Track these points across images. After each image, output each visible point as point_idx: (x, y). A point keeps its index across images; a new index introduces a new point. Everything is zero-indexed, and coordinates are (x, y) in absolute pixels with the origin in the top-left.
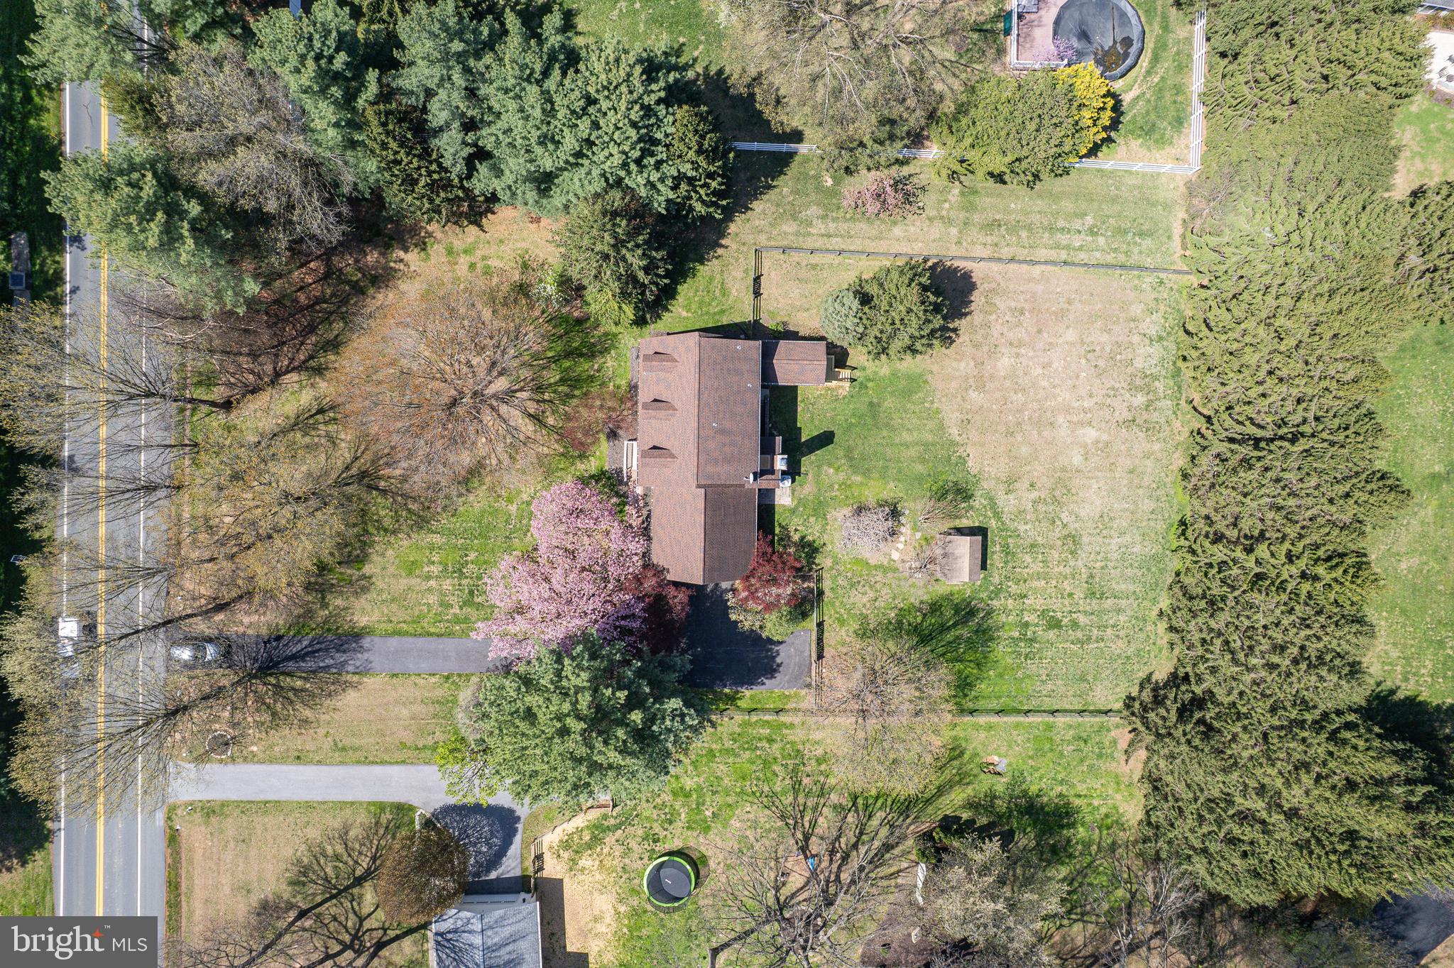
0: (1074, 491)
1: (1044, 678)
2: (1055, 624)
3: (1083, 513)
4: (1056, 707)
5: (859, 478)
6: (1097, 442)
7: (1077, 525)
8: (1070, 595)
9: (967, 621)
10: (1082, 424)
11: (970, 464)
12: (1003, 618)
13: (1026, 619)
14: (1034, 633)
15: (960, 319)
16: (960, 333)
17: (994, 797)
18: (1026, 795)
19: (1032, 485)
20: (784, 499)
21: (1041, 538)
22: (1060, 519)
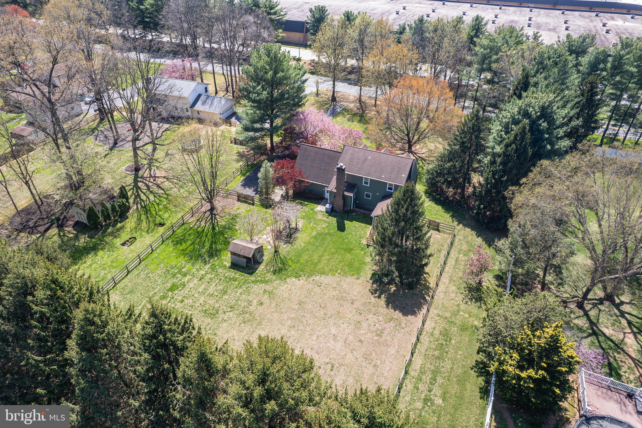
0: (243, 325)
2: (173, 288)
3: (225, 325)
4: (129, 276)
5: (314, 233)
7: (220, 319)
8: (182, 301)
9: (209, 253)
11: (294, 279)
12: (197, 267)
13: (188, 276)
14: (177, 278)
15: (386, 301)
16: (377, 299)
17: (115, 237)
18: (102, 249)
19: (261, 304)
20: (321, 208)
21: (226, 298)
22: (231, 311)
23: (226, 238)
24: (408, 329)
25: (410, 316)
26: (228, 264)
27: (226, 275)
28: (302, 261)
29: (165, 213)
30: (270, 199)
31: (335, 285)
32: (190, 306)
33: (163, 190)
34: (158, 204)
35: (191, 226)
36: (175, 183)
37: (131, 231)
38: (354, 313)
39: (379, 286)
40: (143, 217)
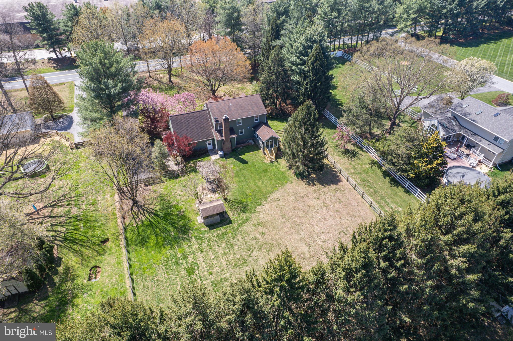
1: (156, 279)
2: (190, 272)
4: (137, 293)
5: (233, 175)
6: (303, 254)
7: (252, 261)
8: (211, 274)
9: (179, 232)
10: (307, 243)
11: (260, 207)
12: (186, 246)
13: (189, 257)
14: (182, 263)
15: (320, 184)
16: (315, 186)
17: (73, 280)
18: (74, 298)
19: (263, 234)
20: (214, 157)
21: (237, 247)
22: (252, 252)
23: (178, 215)
24: (347, 190)
25: (339, 183)
26: (206, 229)
27: (215, 235)
28: (250, 194)
29: (94, 231)
30: (170, 171)
31: (286, 194)
32: (221, 271)
33: (61, 217)
34: (75, 229)
35: (134, 225)
36: (67, 205)
37: (82, 265)
38: (316, 201)
39: (306, 179)
40: (77, 248)
